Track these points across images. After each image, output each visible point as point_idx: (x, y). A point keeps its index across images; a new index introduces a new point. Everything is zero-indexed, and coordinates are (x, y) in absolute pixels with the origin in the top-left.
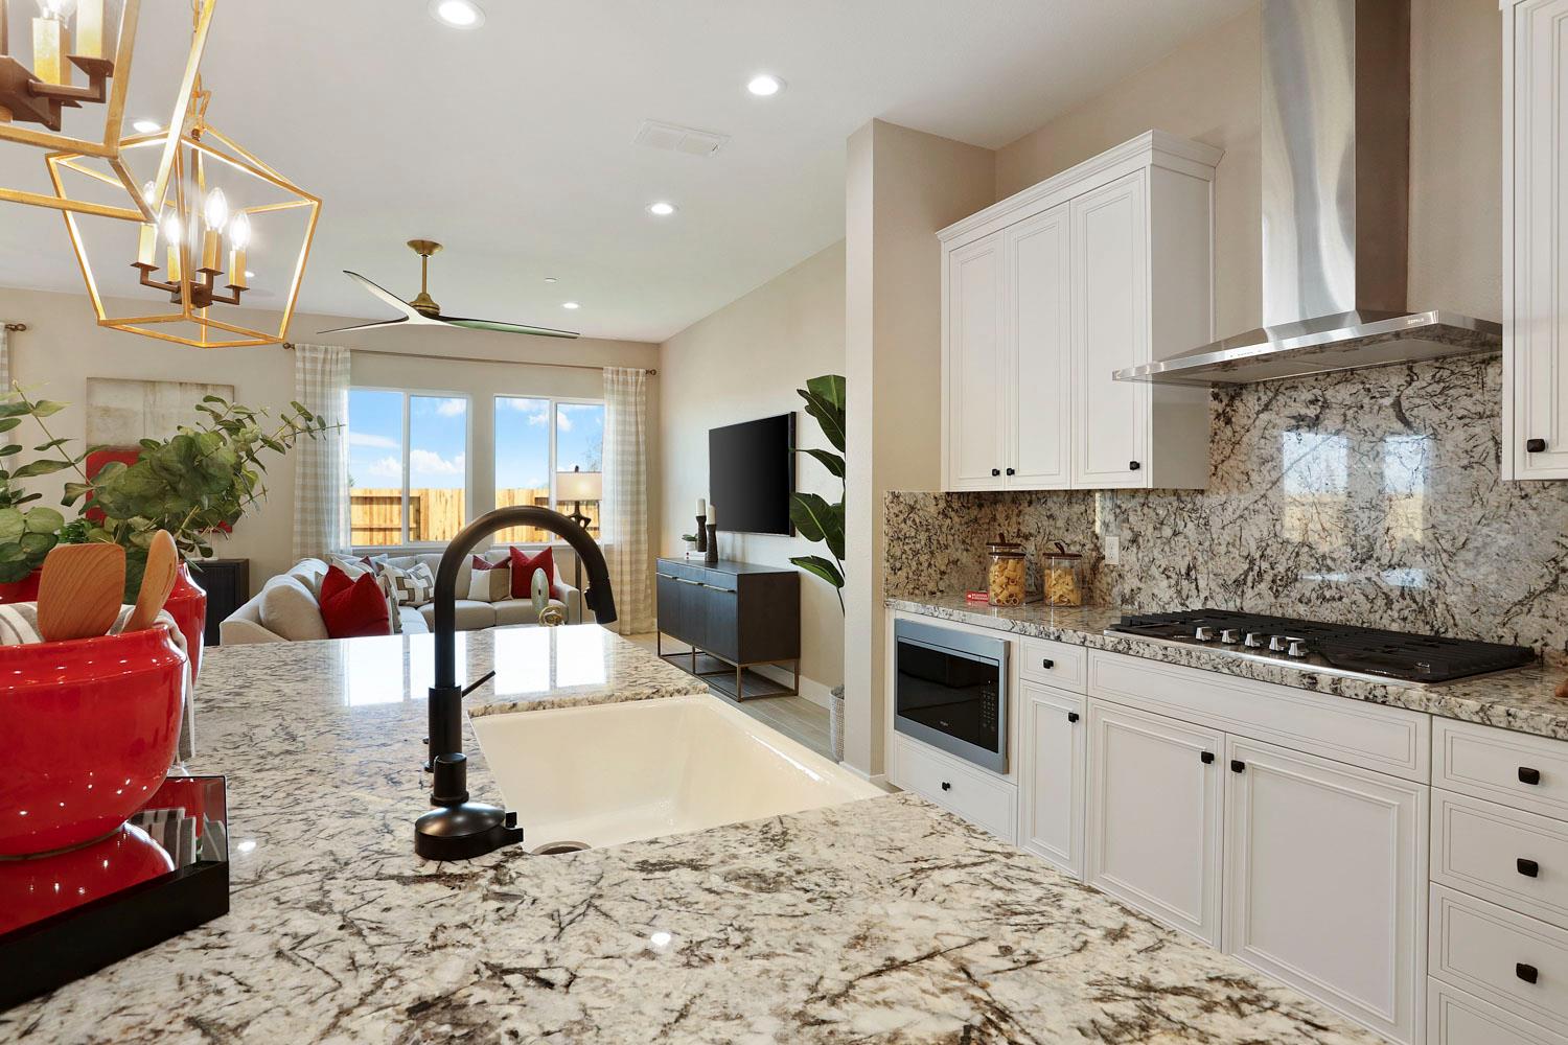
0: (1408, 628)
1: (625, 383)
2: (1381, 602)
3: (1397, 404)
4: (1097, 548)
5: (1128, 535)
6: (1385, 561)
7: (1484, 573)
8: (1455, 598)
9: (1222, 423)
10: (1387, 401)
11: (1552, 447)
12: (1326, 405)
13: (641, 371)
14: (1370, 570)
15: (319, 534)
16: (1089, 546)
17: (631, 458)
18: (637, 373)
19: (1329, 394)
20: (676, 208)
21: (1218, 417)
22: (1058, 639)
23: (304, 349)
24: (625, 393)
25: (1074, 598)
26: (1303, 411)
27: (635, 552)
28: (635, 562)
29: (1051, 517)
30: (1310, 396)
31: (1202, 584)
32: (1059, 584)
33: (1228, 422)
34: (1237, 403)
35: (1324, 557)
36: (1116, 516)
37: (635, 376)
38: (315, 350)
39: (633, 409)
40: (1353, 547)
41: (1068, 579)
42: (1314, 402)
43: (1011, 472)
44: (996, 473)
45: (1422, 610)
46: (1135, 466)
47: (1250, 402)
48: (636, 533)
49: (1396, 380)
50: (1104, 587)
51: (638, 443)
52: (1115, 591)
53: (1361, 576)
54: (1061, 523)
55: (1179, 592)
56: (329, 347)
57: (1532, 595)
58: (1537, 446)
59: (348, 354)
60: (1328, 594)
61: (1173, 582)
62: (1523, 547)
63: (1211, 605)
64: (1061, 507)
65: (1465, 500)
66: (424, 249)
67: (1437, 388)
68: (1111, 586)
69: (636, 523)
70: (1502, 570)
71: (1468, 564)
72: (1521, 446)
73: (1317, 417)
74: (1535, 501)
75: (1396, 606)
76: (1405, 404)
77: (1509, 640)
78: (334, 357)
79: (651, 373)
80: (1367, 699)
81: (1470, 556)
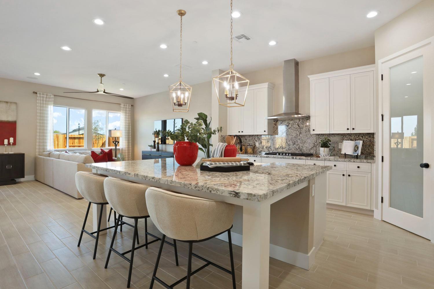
0: (299, 153)
1: (126, 108)
2: (296, 150)
3: (298, 124)
4: (255, 144)
5: (260, 142)
6: (297, 144)
7: (307, 145)
8: (304, 148)
9: (275, 125)
10: (297, 123)
11: (315, 130)
12: (289, 124)
13: (130, 105)
14: (295, 145)
15: (44, 146)
16: (253, 144)
17: (127, 127)
18: (129, 106)
19: (290, 122)
20: (169, 75)
21: (274, 124)
22: (257, 157)
23: (40, 94)
24: (126, 110)
25: (252, 152)
26: (286, 124)
27: (128, 150)
28: (128, 152)
29: (246, 139)
30: (287, 122)
31: (272, 149)
32: (250, 150)
33: (276, 125)
34: (277, 122)
35: (289, 144)
36: (258, 139)
37: (128, 106)
38: (43, 94)
39: (128, 114)
40: (293, 143)
41: (251, 149)
42: (288, 123)
43: (242, 132)
44: (239, 132)
45: (301, 150)
46: (265, 131)
47: (279, 122)
48: (128, 145)
49: (298, 121)
50: (256, 150)
51: (129, 123)
52: (258, 151)
53: (294, 146)
54: (248, 140)
55: (268, 150)
56: (48, 94)
57: (312, 148)
58: (314, 130)
59: (53, 96)
60: (290, 149)
61: (267, 149)
62: (311, 142)
63: (273, 152)
64: (248, 137)
65: (305, 136)
66: (101, 76)
67: (302, 122)
68: (257, 150)
69: (128, 143)
70: (309, 145)
71: (306, 144)
72: (312, 130)
73: (288, 125)
74: (312, 136)
75: (298, 150)
76: (299, 124)
77: (310, 153)
78: (49, 97)
79: (132, 106)
80: (299, 159)
81: (306, 143)
